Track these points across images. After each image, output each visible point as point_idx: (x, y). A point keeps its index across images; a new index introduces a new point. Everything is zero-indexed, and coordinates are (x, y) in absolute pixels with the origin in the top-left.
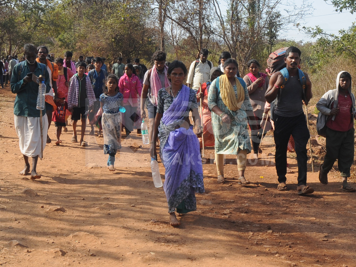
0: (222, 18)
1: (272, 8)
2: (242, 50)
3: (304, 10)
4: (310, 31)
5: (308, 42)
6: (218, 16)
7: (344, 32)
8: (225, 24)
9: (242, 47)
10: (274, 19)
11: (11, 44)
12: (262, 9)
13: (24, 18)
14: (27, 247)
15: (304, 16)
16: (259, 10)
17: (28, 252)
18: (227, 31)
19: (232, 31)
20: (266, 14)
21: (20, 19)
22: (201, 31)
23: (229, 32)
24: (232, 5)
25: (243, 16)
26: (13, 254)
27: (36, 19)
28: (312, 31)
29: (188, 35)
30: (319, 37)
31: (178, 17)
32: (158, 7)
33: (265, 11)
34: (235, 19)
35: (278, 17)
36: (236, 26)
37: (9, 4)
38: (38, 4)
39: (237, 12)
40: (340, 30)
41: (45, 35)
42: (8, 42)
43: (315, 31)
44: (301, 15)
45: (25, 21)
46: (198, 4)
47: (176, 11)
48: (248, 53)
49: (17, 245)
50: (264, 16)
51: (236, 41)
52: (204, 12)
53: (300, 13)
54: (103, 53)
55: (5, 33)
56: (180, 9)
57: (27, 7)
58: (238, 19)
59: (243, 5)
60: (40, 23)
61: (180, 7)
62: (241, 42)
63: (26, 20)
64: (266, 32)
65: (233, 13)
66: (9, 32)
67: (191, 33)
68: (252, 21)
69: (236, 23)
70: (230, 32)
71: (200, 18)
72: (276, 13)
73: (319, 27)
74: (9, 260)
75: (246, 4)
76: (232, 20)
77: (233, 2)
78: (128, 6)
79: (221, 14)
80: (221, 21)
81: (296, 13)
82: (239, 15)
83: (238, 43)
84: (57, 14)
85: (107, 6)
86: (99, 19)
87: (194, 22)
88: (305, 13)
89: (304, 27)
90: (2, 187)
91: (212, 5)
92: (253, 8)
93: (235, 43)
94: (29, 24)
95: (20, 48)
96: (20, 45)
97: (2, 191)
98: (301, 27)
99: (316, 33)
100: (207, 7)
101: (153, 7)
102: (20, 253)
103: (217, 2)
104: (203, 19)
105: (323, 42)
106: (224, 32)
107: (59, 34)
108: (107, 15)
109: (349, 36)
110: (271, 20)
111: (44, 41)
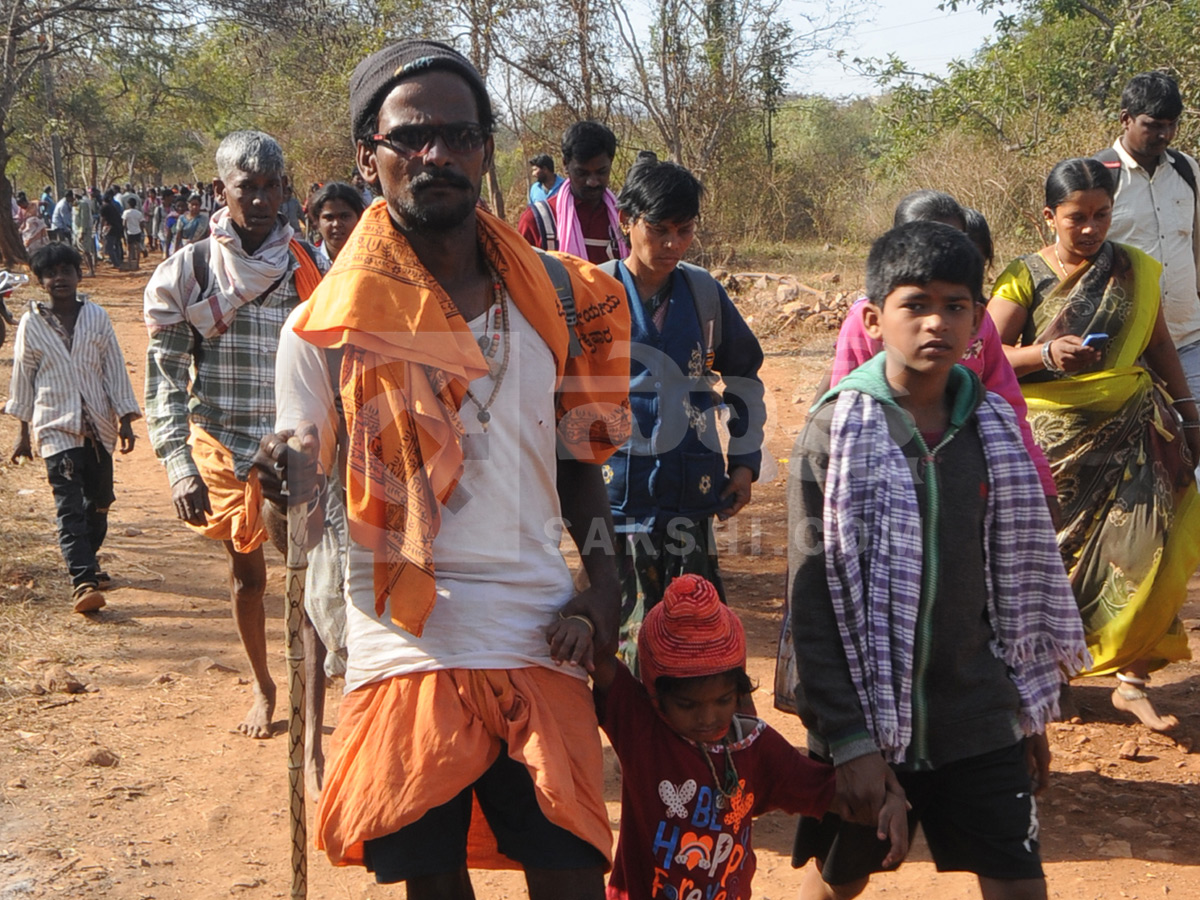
0: (638, 49)
1: (769, 14)
2: (695, 131)
3: (854, 10)
4: (872, 69)
5: (858, 97)
6: (629, 45)
7: (963, 65)
8: (646, 64)
9: (695, 123)
10: (774, 43)
11: (93, 156)
12: (741, 19)
13: (121, 83)
14: (236, 672)
15: (852, 26)
16: (732, 20)
17: (241, 683)
18: (654, 82)
19: (666, 82)
20: (754, 30)
21: (110, 87)
22: (588, 88)
23: (657, 86)
24: (664, 12)
25: (694, 40)
26: (206, 690)
27: (153, 84)
28: (876, 65)
29: (553, 101)
30: (895, 82)
31: (525, 54)
32: (469, 31)
33: (750, 21)
34: (672, 49)
35: (784, 35)
36: (676, 67)
37: (80, 49)
38: (155, 44)
39: (675, 31)
40: (950, 61)
41: (180, 126)
42: (88, 152)
43: (885, 68)
44: (845, 25)
45: (125, 92)
46: (575, 15)
47: (518, 39)
48: (709, 138)
49: (213, 668)
50: (749, 36)
51: (679, 108)
52: (593, 37)
53: (843, 20)
54: (334, 163)
55: (77, 128)
56: (529, 33)
57: (126, 54)
58: (680, 48)
59: (693, 11)
60: (163, 95)
61: (528, 28)
62: (691, 110)
63: (127, 90)
64: (756, 80)
65: (666, 34)
66: (88, 125)
67: (564, 98)
68: (716, 53)
69: (676, 60)
70: (662, 86)
71: (583, 54)
72: (780, 25)
73: (895, 56)
74: (199, 706)
75: (700, 8)
76: (664, 53)
77: (665, 3)
78: (389, 35)
79: (634, 39)
80: (635, 59)
81: (834, 21)
82: (682, 37)
83: (684, 114)
84: (207, 68)
85: (334, 39)
86: (316, 73)
87: (568, 66)
88: (857, 19)
89: (856, 60)
90: (145, 528)
91: (611, 17)
92: (717, 14)
93: (675, 113)
94: (133, 98)
95: (118, 164)
96: (117, 156)
97: (146, 537)
98: (848, 60)
99: (889, 72)
100: (599, 23)
101: (455, 31)
102: (222, 686)
103: (622, 8)
104: (591, 55)
105: (907, 98)
106: (646, 87)
107: (216, 120)
108: (337, 61)
109: (975, 74)
110: (766, 47)
111: (179, 142)
